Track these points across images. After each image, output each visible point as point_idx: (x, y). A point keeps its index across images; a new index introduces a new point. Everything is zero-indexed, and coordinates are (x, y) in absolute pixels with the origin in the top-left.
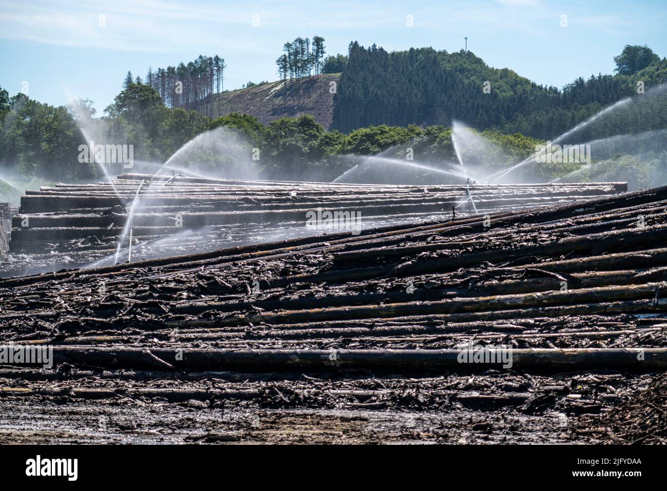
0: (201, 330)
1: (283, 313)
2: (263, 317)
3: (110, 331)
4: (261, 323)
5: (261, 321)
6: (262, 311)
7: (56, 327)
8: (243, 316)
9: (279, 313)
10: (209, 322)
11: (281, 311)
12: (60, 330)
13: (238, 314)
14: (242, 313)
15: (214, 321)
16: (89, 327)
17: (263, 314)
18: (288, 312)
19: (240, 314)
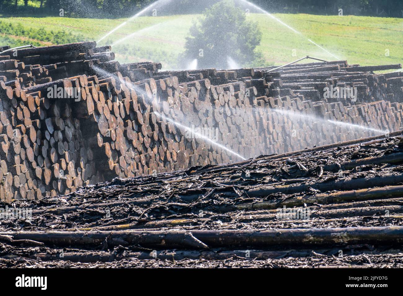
0: (262, 211)
1: (334, 194)
2: (317, 198)
3: (188, 214)
4: (315, 203)
5: (315, 202)
6: (318, 192)
7: (145, 212)
8: (301, 197)
9: (332, 194)
10: (272, 204)
11: (333, 192)
12: (149, 214)
13: (297, 196)
14: (301, 195)
15: (276, 203)
16: (172, 212)
17: (318, 195)
18: (340, 193)
19: (299, 196)
